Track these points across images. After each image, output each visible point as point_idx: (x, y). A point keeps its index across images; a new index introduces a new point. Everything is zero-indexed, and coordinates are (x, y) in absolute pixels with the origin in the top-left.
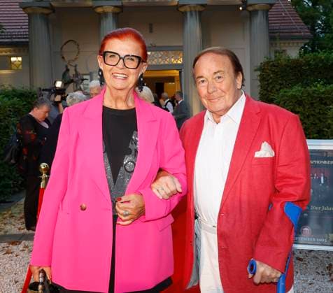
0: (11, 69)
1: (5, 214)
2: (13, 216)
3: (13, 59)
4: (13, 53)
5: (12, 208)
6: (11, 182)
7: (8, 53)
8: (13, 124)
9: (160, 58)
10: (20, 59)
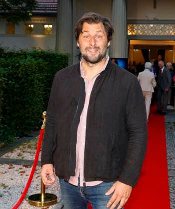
0: (44, 34)
1: (25, 145)
2: (31, 147)
3: (46, 26)
4: (46, 22)
5: (31, 141)
6: (32, 122)
7: (43, 22)
8: (37, 79)
9: (161, 29)
10: (51, 26)
